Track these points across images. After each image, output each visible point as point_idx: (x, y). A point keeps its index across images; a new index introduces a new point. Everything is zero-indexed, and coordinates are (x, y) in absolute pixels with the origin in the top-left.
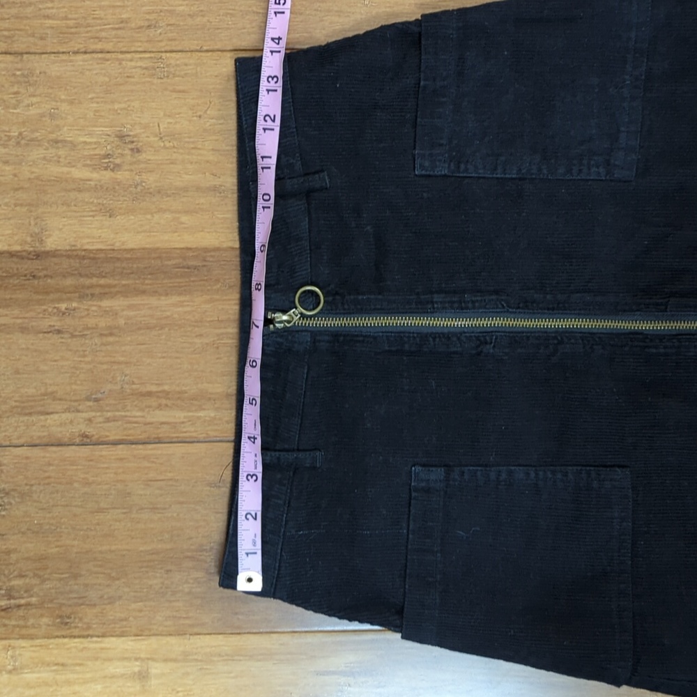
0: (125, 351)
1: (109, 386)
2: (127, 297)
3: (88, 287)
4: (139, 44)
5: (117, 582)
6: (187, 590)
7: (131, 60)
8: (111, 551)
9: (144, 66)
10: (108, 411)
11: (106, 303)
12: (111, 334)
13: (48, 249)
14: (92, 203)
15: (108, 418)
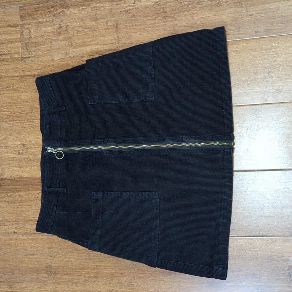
0: (25, 208)
1: (21, 218)
2: (25, 191)
3: (15, 189)
4: (28, 118)
5: (24, 276)
6: (43, 280)
7: (25, 122)
8: (23, 267)
9: (29, 124)
10: (21, 225)
11: (20, 193)
12: (21, 203)
13: (5, 178)
14: (16, 164)
15: (21, 227)
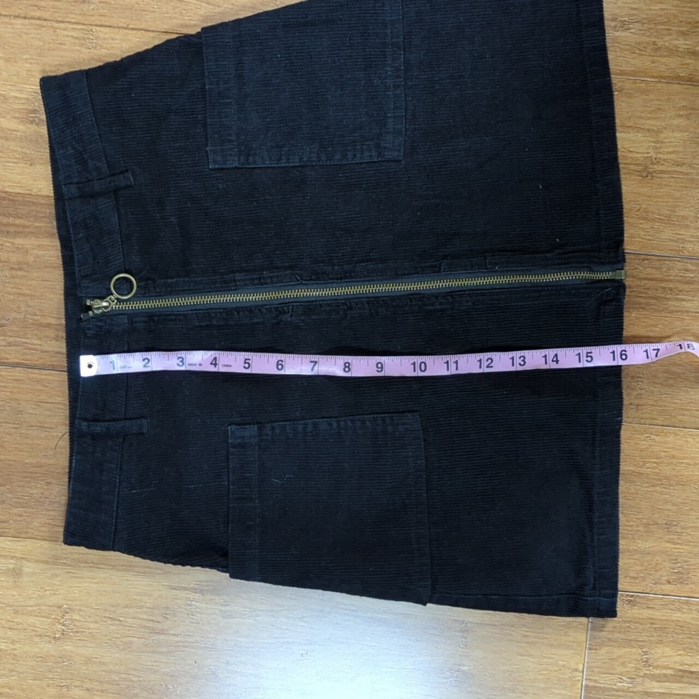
0: (31, 285)
1: (14, 315)
2: (38, 238)
3: (5, 225)
4: (74, 16)
7: (65, 29)
9: (76, 35)
10: (10, 336)
11: (19, 241)
12: (20, 269)
14: (17, 151)
15: (9, 343)
